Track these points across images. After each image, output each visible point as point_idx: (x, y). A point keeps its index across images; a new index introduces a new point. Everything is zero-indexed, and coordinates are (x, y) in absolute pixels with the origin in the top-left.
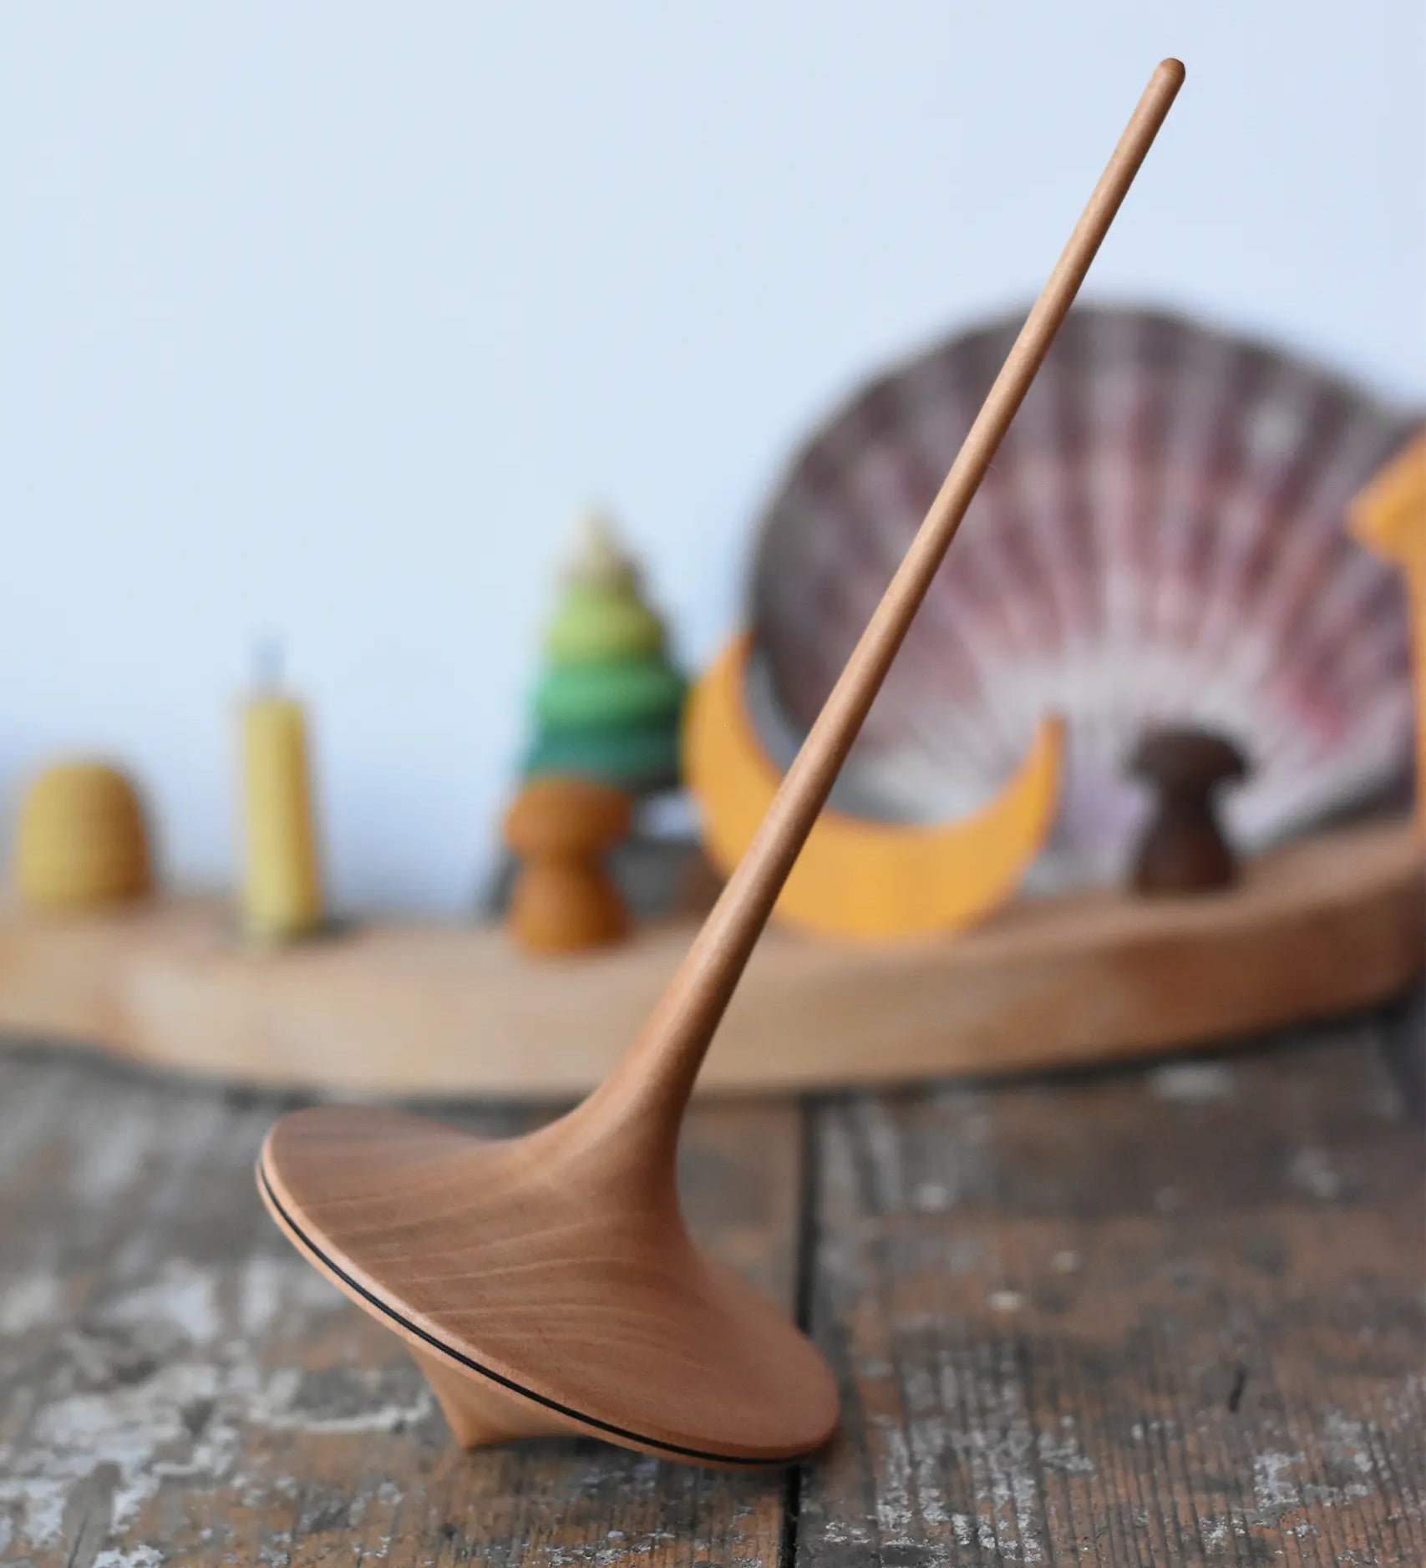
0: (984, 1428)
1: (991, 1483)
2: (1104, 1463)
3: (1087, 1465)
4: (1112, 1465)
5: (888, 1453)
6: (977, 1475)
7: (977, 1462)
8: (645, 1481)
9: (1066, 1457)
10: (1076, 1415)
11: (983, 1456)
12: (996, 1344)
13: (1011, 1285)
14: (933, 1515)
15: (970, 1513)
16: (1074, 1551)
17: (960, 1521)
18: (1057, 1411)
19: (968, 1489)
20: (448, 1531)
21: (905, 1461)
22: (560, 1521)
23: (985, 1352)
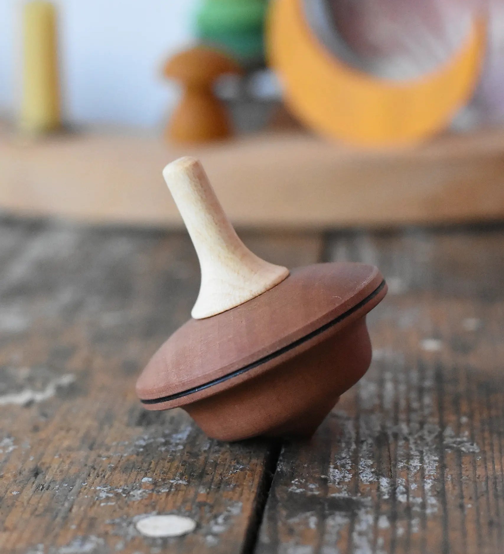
0: (408, 421)
1: (409, 457)
2: (487, 448)
3: (475, 448)
4: (492, 450)
5: (342, 434)
6: (401, 452)
7: (401, 443)
8: (177, 444)
9: (461, 443)
10: (471, 416)
11: (406, 439)
12: (422, 370)
13: (436, 336)
14: (367, 477)
15: (392, 477)
16: (462, 507)
17: (384, 482)
18: (458, 412)
19: (393, 461)
20: (36, 473)
21: (353, 440)
22: (114, 469)
23: (414, 375)
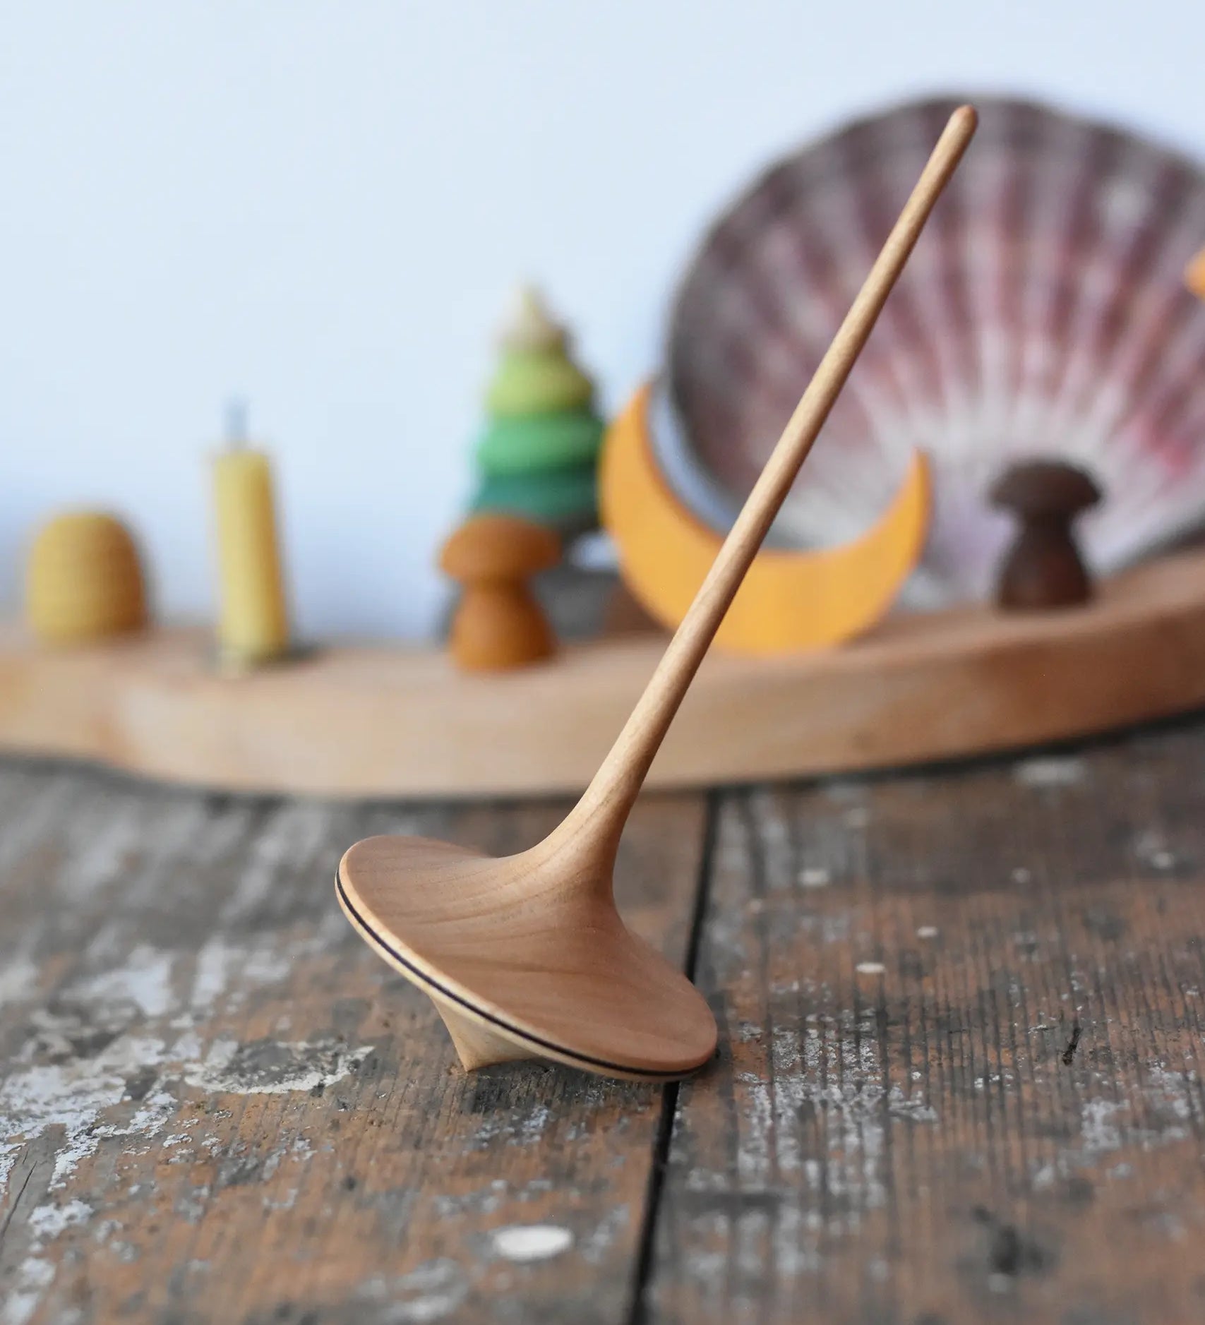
0: (841, 1083)
1: (843, 1132)
2: (947, 1113)
3: (932, 1114)
4: (954, 1114)
5: (753, 1107)
6: (832, 1125)
7: (833, 1113)
8: (532, 1135)
9: (912, 1108)
10: (925, 1070)
11: (839, 1108)
12: (858, 1006)
14: (788, 1162)
15: (822, 1160)
16: (913, 1194)
17: (812, 1168)
18: (908, 1064)
19: (822, 1138)
20: (350, 1184)
21: (767, 1114)
22: (453, 1173)
23: (848, 1014)
